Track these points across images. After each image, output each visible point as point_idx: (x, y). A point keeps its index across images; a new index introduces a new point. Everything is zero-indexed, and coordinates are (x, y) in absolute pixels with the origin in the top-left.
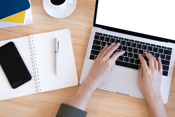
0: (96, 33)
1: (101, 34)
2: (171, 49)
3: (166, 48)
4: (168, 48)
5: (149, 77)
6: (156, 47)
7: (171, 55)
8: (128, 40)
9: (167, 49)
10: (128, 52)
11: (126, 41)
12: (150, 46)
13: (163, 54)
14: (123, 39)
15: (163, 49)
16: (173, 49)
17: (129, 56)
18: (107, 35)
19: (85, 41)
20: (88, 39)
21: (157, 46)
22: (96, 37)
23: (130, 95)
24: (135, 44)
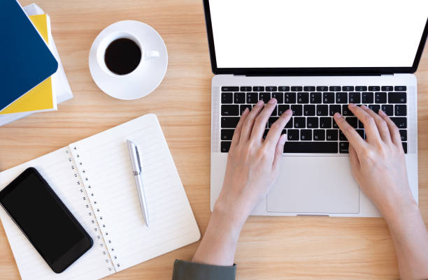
0: (223, 89)
1: (236, 89)
2: (404, 88)
3: (391, 88)
4: (397, 88)
5: (374, 164)
6: (368, 91)
7: (405, 102)
8: (300, 88)
9: (394, 91)
10: (306, 117)
11: (297, 92)
12: (355, 91)
13: (387, 104)
14: (287, 88)
15: (386, 93)
16: (407, 88)
17: (310, 125)
18: (249, 89)
19: (202, 113)
20: (208, 106)
21: (371, 88)
22: (226, 98)
23: (330, 215)
24: (317, 94)
